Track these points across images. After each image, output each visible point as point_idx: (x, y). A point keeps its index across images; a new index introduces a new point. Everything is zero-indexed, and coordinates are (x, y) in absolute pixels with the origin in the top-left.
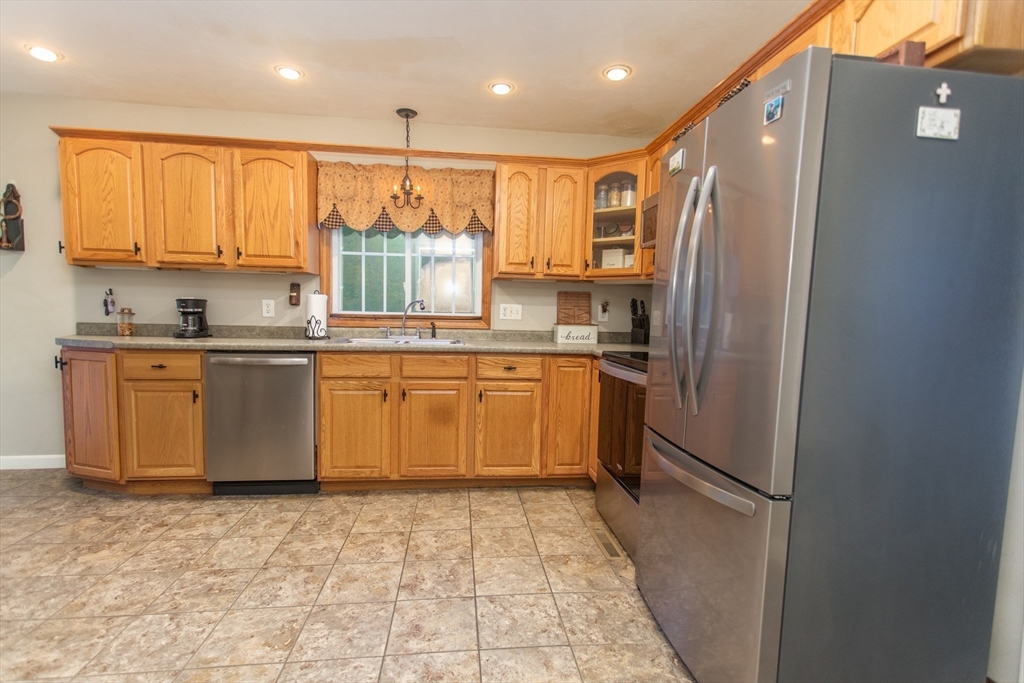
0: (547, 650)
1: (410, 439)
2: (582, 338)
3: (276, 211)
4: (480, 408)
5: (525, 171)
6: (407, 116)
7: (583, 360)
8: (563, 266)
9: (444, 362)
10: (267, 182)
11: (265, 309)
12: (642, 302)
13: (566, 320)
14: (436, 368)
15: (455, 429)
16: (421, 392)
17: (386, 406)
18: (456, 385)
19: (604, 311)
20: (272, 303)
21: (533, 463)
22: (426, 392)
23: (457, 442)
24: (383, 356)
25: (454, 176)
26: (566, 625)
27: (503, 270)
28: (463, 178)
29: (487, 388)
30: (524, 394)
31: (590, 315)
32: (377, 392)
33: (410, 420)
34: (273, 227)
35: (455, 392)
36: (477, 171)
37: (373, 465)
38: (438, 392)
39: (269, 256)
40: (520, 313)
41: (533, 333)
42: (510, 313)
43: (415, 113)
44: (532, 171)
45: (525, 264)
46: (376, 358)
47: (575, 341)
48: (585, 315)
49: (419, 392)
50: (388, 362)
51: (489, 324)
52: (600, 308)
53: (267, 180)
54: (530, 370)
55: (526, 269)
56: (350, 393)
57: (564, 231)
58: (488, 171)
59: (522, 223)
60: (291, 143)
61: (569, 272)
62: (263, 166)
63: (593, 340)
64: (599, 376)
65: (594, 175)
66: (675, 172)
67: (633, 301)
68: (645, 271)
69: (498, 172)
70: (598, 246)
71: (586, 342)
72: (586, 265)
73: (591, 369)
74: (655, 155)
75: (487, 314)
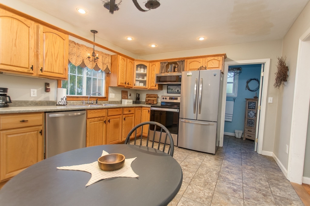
0: (187, 157)
3: (57, 55)
4: (124, 122)
5: (124, 59)
6: (94, 33)
8: (130, 84)
10: (54, 43)
11: (32, 93)
12: (139, 94)
13: (124, 98)
15: (119, 129)
18: (119, 117)
19: (130, 95)
20: (36, 90)
28: (105, 55)
29: (125, 117)
30: (131, 117)
32: (102, 121)
34: (56, 61)
35: (119, 119)
36: (109, 55)
39: (54, 73)
40: (114, 96)
41: (117, 102)
42: (112, 96)
43: (97, 32)
44: (126, 59)
45: (124, 83)
47: (129, 103)
48: (127, 97)
49: (112, 120)
50: (104, 111)
51: (108, 99)
53: (54, 42)
54: (132, 111)
55: (124, 85)
56: (95, 122)
60: (65, 31)
62: (53, 36)
63: (132, 103)
64: (149, 111)
65: (136, 63)
66: (189, 76)
67: (137, 93)
68: (149, 88)
69: (118, 57)
70: (136, 80)
71: (131, 103)
72: (135, 85)
73: (142, 110)
74: (153, 63)
75: (107, 96)
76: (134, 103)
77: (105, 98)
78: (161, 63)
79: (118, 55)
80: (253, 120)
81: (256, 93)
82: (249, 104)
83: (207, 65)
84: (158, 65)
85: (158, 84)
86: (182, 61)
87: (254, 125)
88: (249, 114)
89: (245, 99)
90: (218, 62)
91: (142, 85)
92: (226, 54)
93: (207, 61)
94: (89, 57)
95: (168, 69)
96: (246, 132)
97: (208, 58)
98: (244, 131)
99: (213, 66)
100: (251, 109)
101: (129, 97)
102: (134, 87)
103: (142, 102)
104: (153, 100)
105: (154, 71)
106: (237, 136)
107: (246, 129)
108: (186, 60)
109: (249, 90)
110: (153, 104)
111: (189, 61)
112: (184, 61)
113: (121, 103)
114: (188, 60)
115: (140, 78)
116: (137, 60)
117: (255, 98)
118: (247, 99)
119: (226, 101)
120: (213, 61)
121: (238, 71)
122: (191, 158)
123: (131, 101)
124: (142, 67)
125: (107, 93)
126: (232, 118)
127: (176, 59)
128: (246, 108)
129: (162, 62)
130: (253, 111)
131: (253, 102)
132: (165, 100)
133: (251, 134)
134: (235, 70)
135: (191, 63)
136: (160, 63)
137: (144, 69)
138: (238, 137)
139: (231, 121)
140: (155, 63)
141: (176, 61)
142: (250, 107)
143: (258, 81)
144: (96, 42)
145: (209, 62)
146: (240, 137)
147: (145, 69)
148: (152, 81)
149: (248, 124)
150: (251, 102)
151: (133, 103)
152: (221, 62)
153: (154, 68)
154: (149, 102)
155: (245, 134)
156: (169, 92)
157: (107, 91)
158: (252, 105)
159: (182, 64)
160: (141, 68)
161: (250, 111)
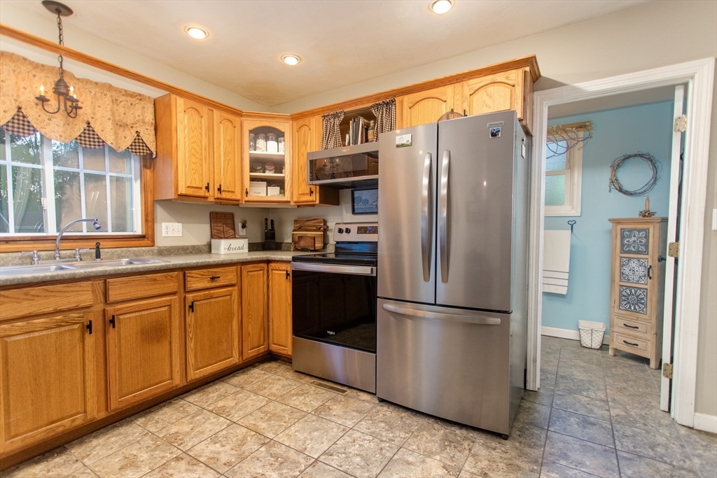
0: (396, 457)
1: (120, 367)
2: (239, 248)
4: (191, 318)
5: (198, 109)
6: (59, 12)
7: (262, 265)
8: (229, 191)
9: (155, 280)
12: (272, 221)
13: (219, 235)
14: (146, 288)
15: (168, 343)
16: (131, 315)
17: (90, 340)
18: (168, 301)
19: (244, 226)
21: (234, 354)
22: (137, 314)
23: (171, 356)
24: (83, 284)
25: (113, 94)
26: (384, 439)
27: (184, 192)
28: (125, 98)
29: (196, 299)
30: (224, 298)
31: (234, 231)
32: (76, 326)
33: (120, 348)
35: (166, 308)
36: (140, 95)
37: (74, 411)
38: (149, 312)
40: (181, 231)
41: (193, 247)
42: (171, 231)
43: (69, 11)
44: (204, 110)
45: (201, 188)
46: (73, 287)
47: (234, 252)
48: (231, 231)
49: (128, 315)
50: (90, 289)
51: (153, 241)
52: (240, 225)
54: (228, 277)
55: (202, 193)
56: (37, 334)
57: (228, 164)
58: (149, 98)
59: (197, 152)
61: (234, 197)
63: (246, 250)
64: (288, 275)
65: (250, 124)
66: (403, 145)
67: (266, 220)
68: (295, 199)
69: (173, 102)
70: (253, 179)
71: (241, 251)
72: (247, 193)
73: (268, 271)
74: (301, 122)
75: (150, 232)
76: (253, 247)
77: (142, 237)
78: (324, 117)
79: (173, 96)
80: (640, 289)
81: (648, 199)
82: (623, 237)
83: (470, 106)
84: (316, 124)
85: (321, 186)
86: (387, 104)
87: (646, 306)
88: (626, 270)
89: (610, 220)
90: (507, 90)
91: (274, 192)
92: (535, 57)
93: (467, 93)
94: (42, 100)
95: (347, 136)
96: (616, 329)
97: (471, 82)
98: (611, 325)
99: (489, 107)
100: (630, 252)
101: (241, 232)
102: (246, 199)
103: (283, 246)
104: (311, 237)
105: (307, 145)
106: (586, 341)
107: (616, 320)
108: (400, 98)
109: (621, 190)
110: (311, 251)
111: (407, 100)
112: (393, 101)
113: (210, 251)
114: (406, 98)
115: (267, 172)
116: (250, 115)
117: (645, 216)
118: (616, 222)
119: (545, 229)
120: (491, 89)
121: (581, 134)
122: (411, 459)
123: (243, 243)
124: (270, 135)
125: (149, 220)
126: (566, 283)
127: (367, 99)
128: (613, 250)
129: (327, 114)
130: (638, 259)
131: (639, 231)
132: (345, 237)
133: (636, 337)
134: (572, 131)
135: (416, 107)
136: (321, 119)
137: (278, 142)
138: (590, 346)
139: (565, 293)
140: (306, 121)
141: (369, 105)
142: (629, 246)
143: (651, 161)
144: (69, 44)
145: (475, 97)
146: (597, 345)
147: (281, 142)
148: (301, 179)
149: (624, 303)
150: (631, 231)
151: (249, 251)
152: (519, 91)
153: (305, 135)
154: (302, 244)
155: (615, 334)
156: (359, 211)
157: (146, 215)
158: (633, 239)
159: (389, 111)
160: (267, 139)
161: (630, 259)
